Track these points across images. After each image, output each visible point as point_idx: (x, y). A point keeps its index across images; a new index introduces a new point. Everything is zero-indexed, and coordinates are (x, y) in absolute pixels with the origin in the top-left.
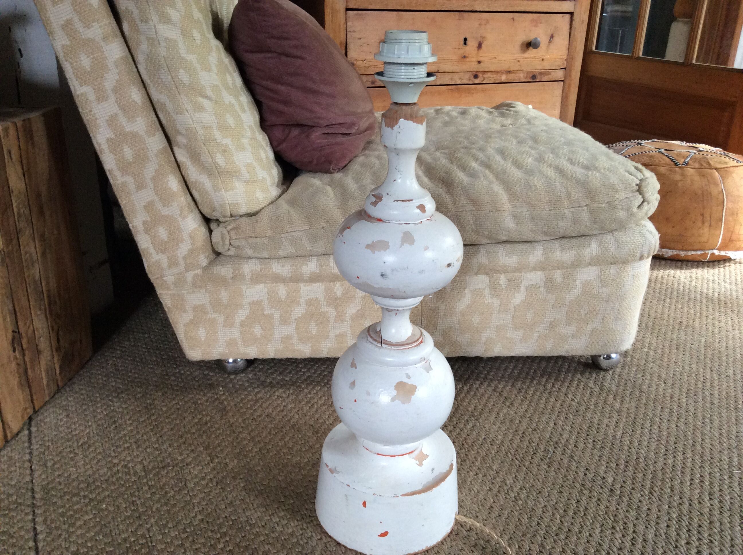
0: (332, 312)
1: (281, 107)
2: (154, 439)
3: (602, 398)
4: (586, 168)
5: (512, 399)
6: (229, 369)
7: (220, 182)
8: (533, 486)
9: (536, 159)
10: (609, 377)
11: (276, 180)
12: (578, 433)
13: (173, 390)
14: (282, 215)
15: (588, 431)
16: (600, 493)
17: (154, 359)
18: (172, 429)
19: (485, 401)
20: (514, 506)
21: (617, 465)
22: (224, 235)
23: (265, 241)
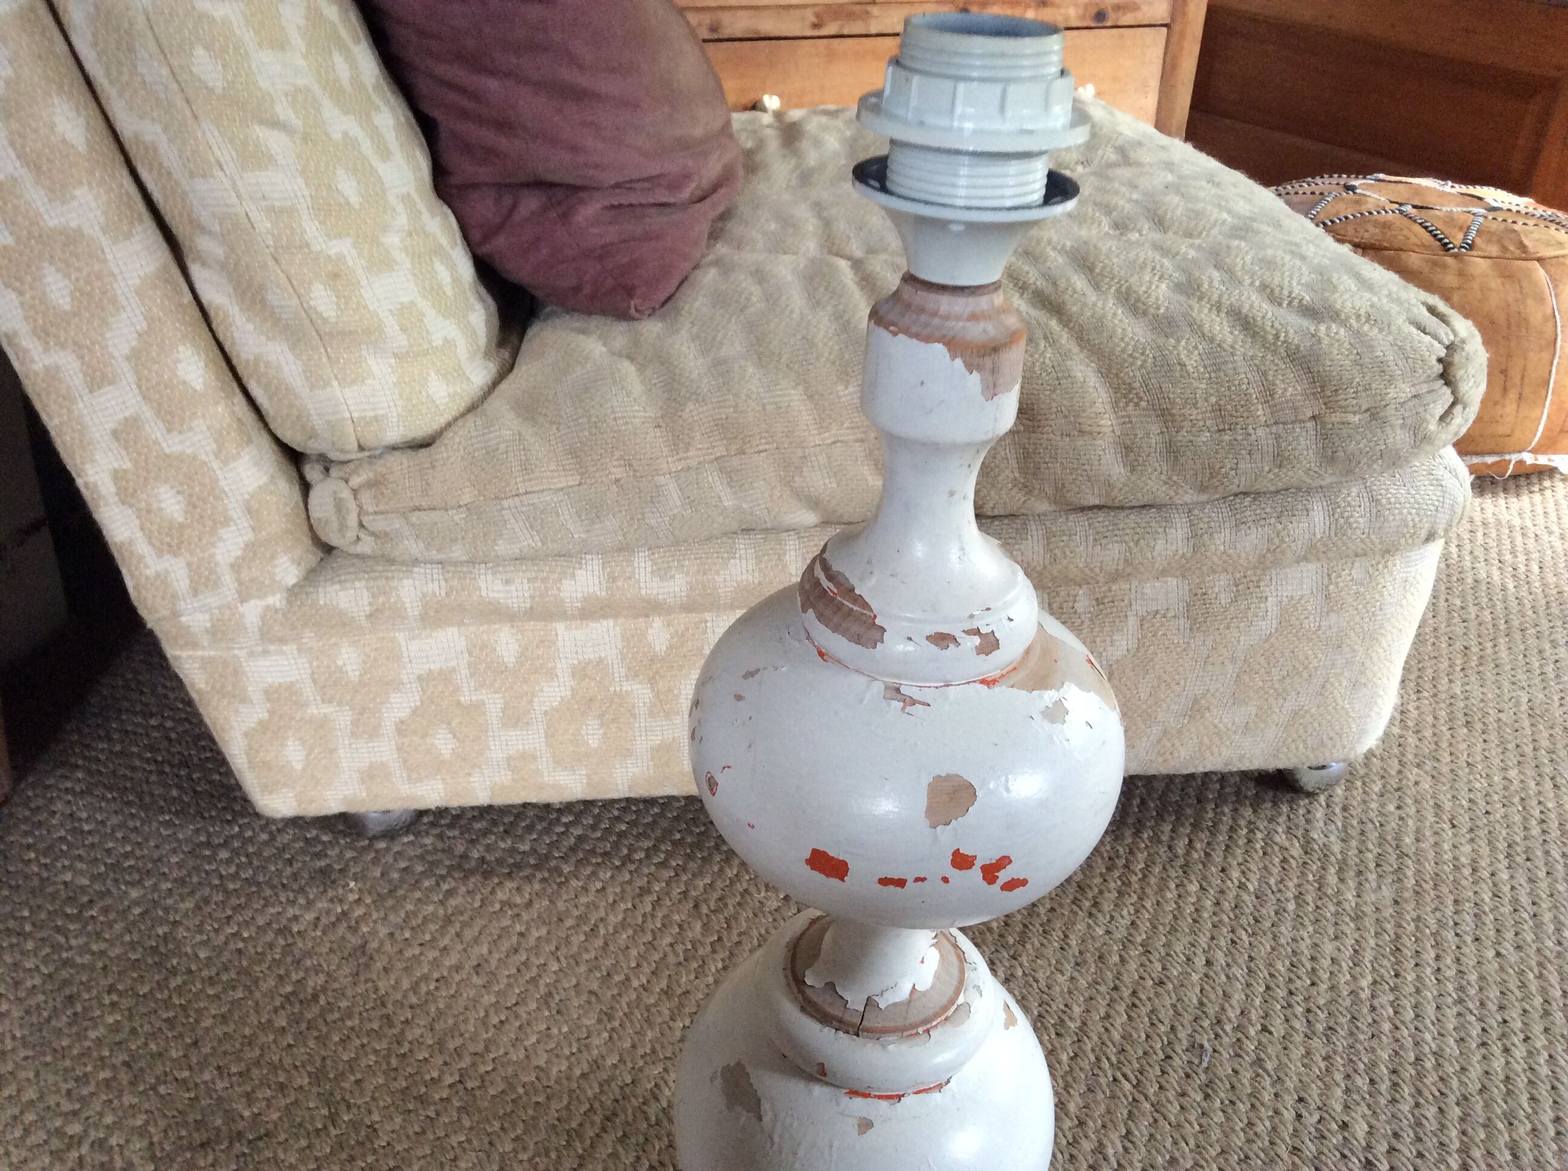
0: (641, 693)
1: (489, 137)
2: (176, 1053)
3: (1311, 878)
4: (1310, 312)
6: (371, 826)
7: (325, 360)
9: (1178, 288)
10: (1319, 814)
11: (483, 340)
12: (1268, 988)
13: (226, 892)
14: (502, 447)
15: (1290, 980)
17: (175, 793)
18: (224, 1018)
21: (1372, 1082)
22: (341, 500)
23: (456, 518)
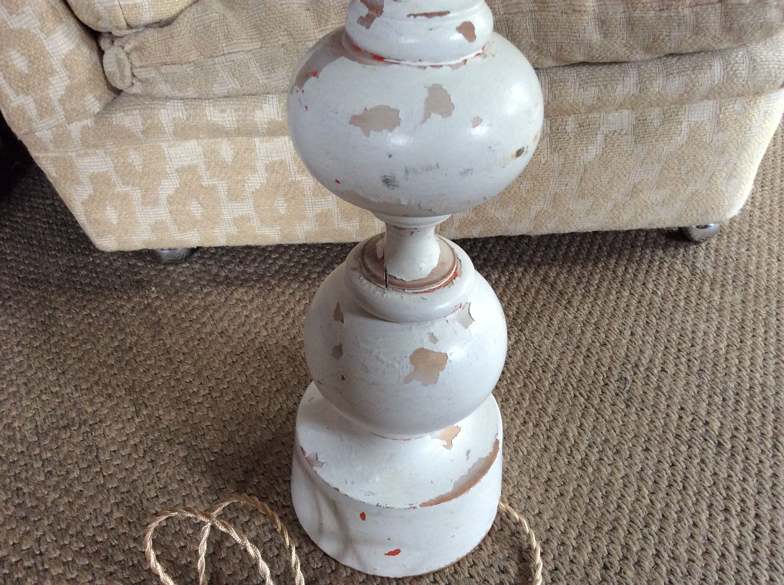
0: (307, 181)
2: (52, 378)
3: (694, 288)
5: (570, 295)
8: (606, 441)
10: (702, 254)
12: (666, 348)
13: (84, 292)
14: (213, 24)
15: (679, 344)
16: (704, 449)
18: (80, 360)
19: (531, 300)
20: (581, 476)
21: (724, 400)
22: (120, 59)
23: (188, 70)
